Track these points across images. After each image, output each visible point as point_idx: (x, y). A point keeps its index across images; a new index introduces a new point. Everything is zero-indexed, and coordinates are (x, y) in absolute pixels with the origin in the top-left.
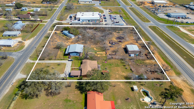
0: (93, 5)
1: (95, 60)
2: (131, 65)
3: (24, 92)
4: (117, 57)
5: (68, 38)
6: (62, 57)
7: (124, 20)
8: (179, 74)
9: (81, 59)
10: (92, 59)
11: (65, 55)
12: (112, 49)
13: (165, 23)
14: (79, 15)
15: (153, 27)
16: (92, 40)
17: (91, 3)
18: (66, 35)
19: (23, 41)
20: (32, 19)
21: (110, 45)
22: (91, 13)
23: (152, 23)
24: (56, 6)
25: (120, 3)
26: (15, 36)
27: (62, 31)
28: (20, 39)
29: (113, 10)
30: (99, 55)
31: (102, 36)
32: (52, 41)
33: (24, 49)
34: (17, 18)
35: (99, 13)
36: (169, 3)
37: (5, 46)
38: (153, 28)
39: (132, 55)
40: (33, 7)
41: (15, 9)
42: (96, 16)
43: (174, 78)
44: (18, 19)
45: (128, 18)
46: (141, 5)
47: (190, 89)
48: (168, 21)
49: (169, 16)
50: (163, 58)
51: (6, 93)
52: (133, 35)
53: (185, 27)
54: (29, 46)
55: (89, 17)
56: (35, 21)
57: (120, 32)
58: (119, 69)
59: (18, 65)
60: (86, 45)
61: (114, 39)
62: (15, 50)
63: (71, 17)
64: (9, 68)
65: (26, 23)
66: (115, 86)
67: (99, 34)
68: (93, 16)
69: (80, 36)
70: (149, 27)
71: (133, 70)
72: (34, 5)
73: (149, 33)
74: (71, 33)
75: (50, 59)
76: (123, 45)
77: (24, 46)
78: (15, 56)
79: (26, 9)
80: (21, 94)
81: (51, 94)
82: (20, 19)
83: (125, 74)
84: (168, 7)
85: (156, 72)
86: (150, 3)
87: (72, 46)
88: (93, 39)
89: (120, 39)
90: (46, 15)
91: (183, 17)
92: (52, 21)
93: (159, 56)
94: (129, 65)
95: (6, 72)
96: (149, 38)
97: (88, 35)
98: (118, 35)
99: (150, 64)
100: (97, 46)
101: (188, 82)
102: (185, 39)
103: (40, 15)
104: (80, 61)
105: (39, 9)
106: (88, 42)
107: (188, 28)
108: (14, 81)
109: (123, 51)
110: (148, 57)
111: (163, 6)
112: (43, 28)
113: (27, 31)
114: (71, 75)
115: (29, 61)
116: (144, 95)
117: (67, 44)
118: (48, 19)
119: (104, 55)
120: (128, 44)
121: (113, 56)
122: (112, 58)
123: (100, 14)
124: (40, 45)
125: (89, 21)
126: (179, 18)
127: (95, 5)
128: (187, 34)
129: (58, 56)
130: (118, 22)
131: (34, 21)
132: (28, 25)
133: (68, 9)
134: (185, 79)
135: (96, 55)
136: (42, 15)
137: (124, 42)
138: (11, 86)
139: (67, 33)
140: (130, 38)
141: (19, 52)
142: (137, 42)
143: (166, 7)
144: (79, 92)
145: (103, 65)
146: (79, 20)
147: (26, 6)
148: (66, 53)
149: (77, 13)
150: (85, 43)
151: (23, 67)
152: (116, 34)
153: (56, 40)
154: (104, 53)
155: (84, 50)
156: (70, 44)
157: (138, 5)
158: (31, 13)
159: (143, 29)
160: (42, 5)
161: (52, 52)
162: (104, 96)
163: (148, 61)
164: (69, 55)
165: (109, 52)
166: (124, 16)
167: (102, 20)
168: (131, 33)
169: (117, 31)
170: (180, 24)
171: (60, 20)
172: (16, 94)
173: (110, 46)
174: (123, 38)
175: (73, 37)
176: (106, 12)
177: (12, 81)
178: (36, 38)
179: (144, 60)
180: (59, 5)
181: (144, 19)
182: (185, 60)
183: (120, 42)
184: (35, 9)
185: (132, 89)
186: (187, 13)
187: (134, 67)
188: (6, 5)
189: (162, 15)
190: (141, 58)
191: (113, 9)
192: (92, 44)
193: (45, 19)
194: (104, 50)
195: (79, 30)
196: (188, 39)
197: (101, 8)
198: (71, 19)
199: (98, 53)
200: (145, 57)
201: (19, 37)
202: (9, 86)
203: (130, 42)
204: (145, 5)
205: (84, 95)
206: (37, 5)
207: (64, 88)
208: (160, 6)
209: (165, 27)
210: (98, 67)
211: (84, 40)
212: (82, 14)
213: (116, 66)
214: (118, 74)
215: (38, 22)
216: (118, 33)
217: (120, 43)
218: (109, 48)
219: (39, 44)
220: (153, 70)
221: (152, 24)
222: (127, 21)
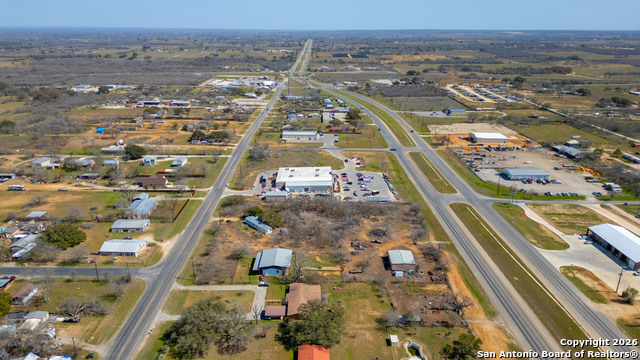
0: (317, 147)
1: (317, 284)
2: (394, 294)
3: (176, 348)
4: (364, 278)
5: (257, 233)
6: (246, 277)
7: (391, 186)
8: (491, 314)
9: (287, 283)
10: (310, 281)
11: (252, 273)
12: (356, 259)
13: (493, 196)
14: (284, 175)
15: (461, 205)
16: (313, 238)
17: (312, 141)
18: (252, 227)
19: (158, 243)
20: (170, 186)
21: (353, 250)
22: (312, 170)
23: (459, 197)
24: (225, 149)
25: (388, 142)
26: (138, 232)
27: (244, 217)
28: (150, 239)
29: (367, 160)
30: (325, 274)
31: (336, 229)
32: (222, 243)
33: (162, 260)
34: (134, 184)
35: (333, 168)
36: (515, 138)
37: (121, 254)
38: (460, 209)
39: (399, 274)
40: (169, 153)
41: (125, 159)
42: (323, 176)
43: (480, 322)
44: (136, 187)
45: (403, 183)
46: (442, 144)
47: (508, 344)
48: (498, 190)
49: (505, 176)
50: (466, 281)
51: (140, 349)
52: (408, 227)
53: (539, 205)
54: (173, 254)
55: (306, 179)
56: (178, 192)
57: (379, 217)
58: (367, 302)
59: (155, 295)
60: (298, 251)
61: (364, 237)
62: (142, 264)
63: (263, 181)
64: (137, 302)
65: (160, 198)
66: (354, 337)
67: (329, 223)
68: (317, 179)
69: (285, 230)
70: (451, 206)
71: (395, 304)
72: (171, 147)
73: (447, 221)
74: (265, 223)
75: (221, 283)
76: (381, 251)
77: (162, 254)
78: (145, 276)
79: (153, 161)
80: (170, 351)
81: (227, 350)
82: (141, 189)
83: (377, 314)
84: (511, 149)
85: (443, 309)
86: (466, 139)
87: (268, 252)
88: (314, 236)
89: (378, 234)
90: (203, 176)
91: (542, 179)
92: (219, 191)
93: (458, 276)
94: (388, 295)
95: (133, 310)
96: (444, 233)
97: (304, 227)
98: (373, 226)
99: (435, 294)
100: (323, 251)
101: (507, 329)
102: (528, 236)
103: (189, 176)
104: (284, 287)
105: (184, 161)
106: (304, 243)
107: (547, 209)
108: (153, 326)
109: (381, 264)
110: (434, 277)
111: (498, 149)
112: (198, 210)
113: (163, 218)
114: (266, 314)
115: (176, 286)
116: (410, 354)
117: (256, 248)
118: (209, 186)
119: (338, 273)
120: (393, 249)
121: (356, 275)
122: (355, 279)
123: (334, 172)
124: (196, 251)
125: (306, 190)
126: (529, 181)
127: (322, 144)
128: (537, 225)
129: (237, 275)
130: (378, 193)
131: (175, 191)
132: (164, 202)
133: (255, 158)
134: (503, 325)
135: (320, 273)
136: (192, 176)
137: (385, 242)
138: (147, 336)
139: (256, 223)
140: (401, 233)
141: (153, 269)
142: (415, 244)
143: (504, 149)
144: (282, 347)
145: (333, 295)
146: (283, 188)
147: (152, 152)
148: (255, 268)
149: (277, 168)
150: (295, 246)
151: (165, 298)
152: (368, 224)
153: (230, 239)
154: (338, 268)
155: (294, 260)
156: (261, 248)
157: (435, 145)
158: (167, 170)
159: (435, 212)
160: (191, 149)
161: (224, 268)
162: (331, 354)
163: (431, 288)
164: (261, 273)
165: (349, 267)
166: (393, 177)
167: (339, 188)
168: (405, 220)
169: (372, 217)
170: (530, 199)
171: (236, 189)
172: (160, 351)
173: (352, 253)
174: (384, 234)
175: (269, 231)
176: (351, 167)
177: (149, 327)
178: (185, 236)
179: (423, 284)
180: (234, 148)
181: (442, 183)
182: (514, 285)
183: (376, 242)
184: (174, 159)
185: (389, 342)
186: (556, 169)
187: (398, 299)
188: (103, 149)
189: (489, 175)
190: (417, 280)
191: (368, 156)
192: (312, 248)
193: (200, 188)
194: (337, 263)
195: (283, 214)
196: (536, 236)
197: (339, 155)
198: (264, 186)
199: (323, 268)
200: (426, 278)
201: (148, 232)
202: (143, 336)
203: (398, 244)
204: (450, 146)
205: (291, 352)
206: (178, 147)
207: (253, 339)
208: (489, 149)
209: (490, 205)
210: (323, 299)
211: (295, 238)
212: (289, 173)
213: (360, 298)
214: (364, 314)
215: (185, 194)
216: (375, 220)
217: (376, 246)
218: (349, 257)
219: (193, 249)
220: (438, 306)
221: (459, 199)
222: (399, 190)
